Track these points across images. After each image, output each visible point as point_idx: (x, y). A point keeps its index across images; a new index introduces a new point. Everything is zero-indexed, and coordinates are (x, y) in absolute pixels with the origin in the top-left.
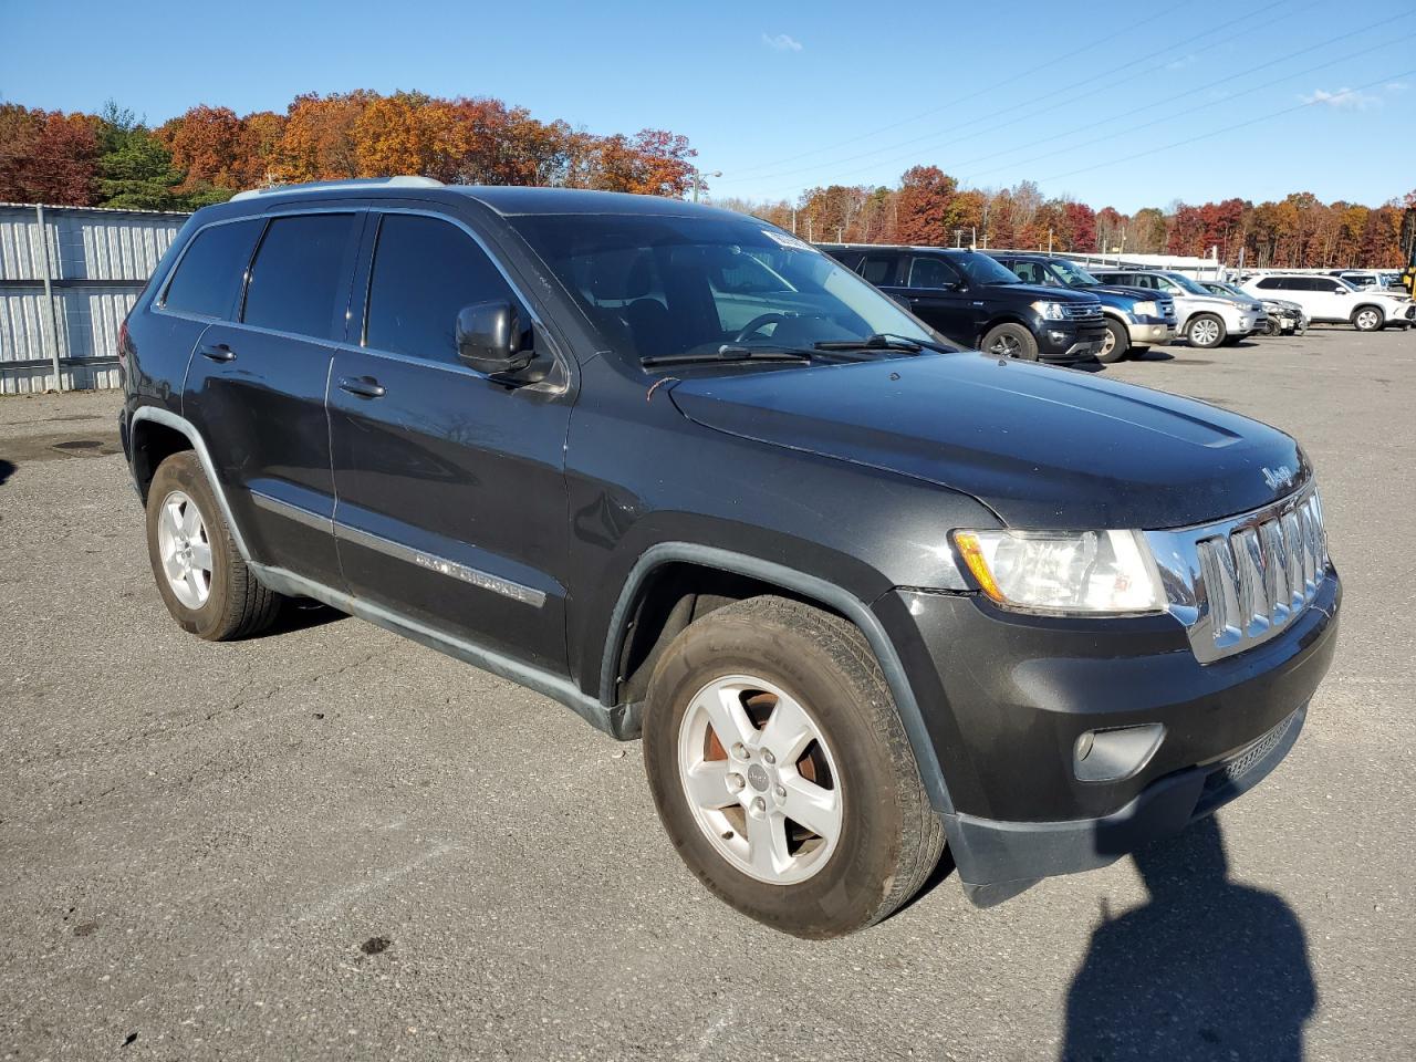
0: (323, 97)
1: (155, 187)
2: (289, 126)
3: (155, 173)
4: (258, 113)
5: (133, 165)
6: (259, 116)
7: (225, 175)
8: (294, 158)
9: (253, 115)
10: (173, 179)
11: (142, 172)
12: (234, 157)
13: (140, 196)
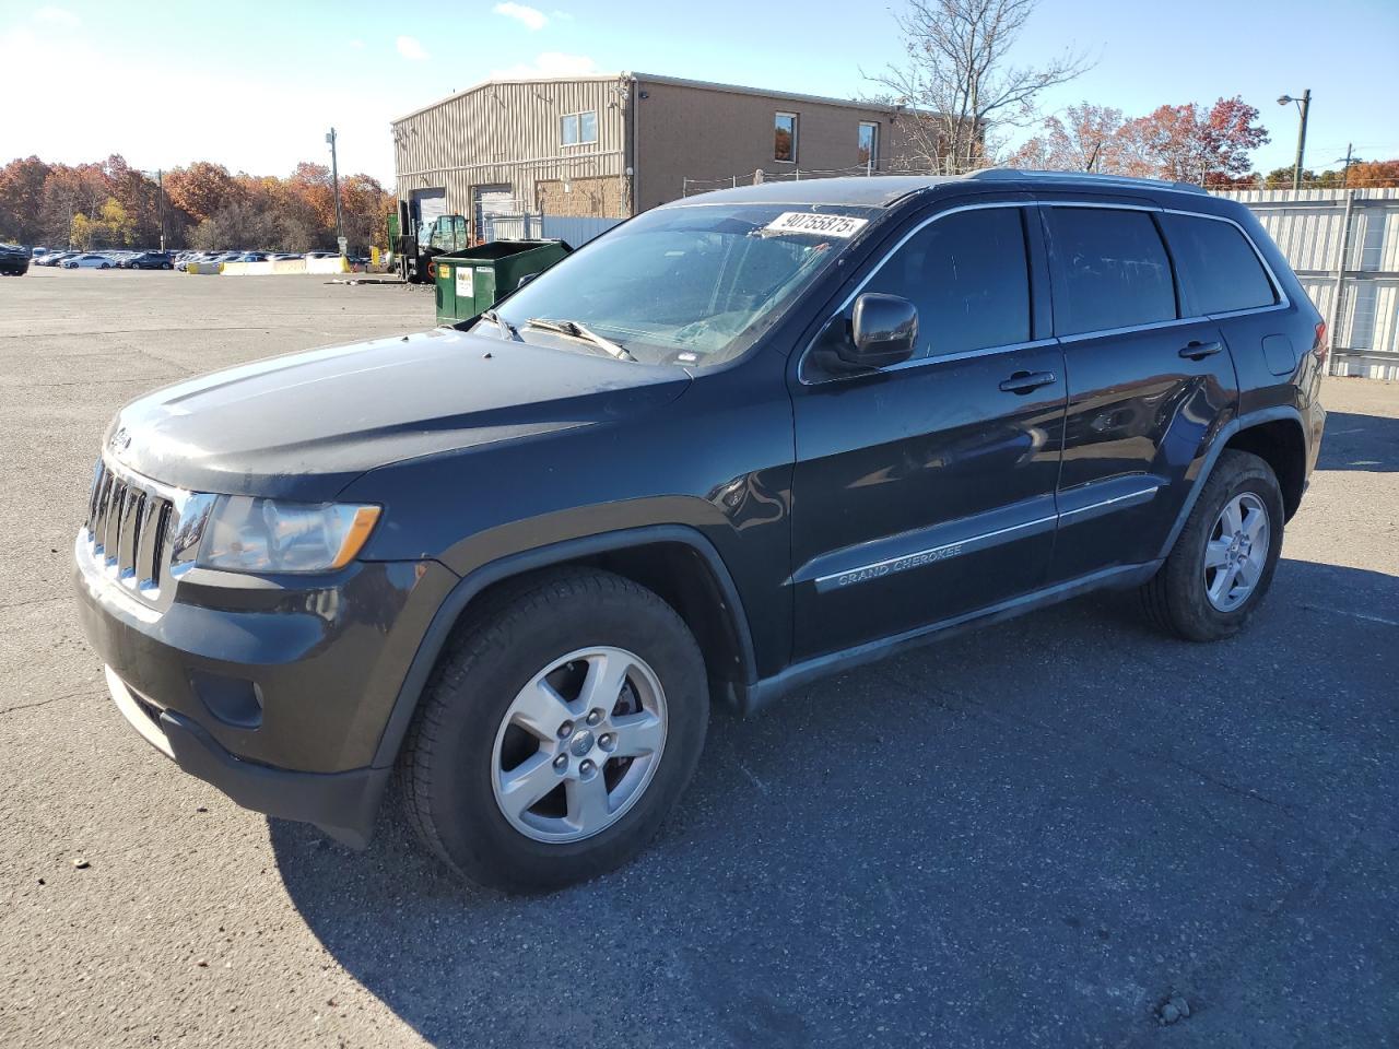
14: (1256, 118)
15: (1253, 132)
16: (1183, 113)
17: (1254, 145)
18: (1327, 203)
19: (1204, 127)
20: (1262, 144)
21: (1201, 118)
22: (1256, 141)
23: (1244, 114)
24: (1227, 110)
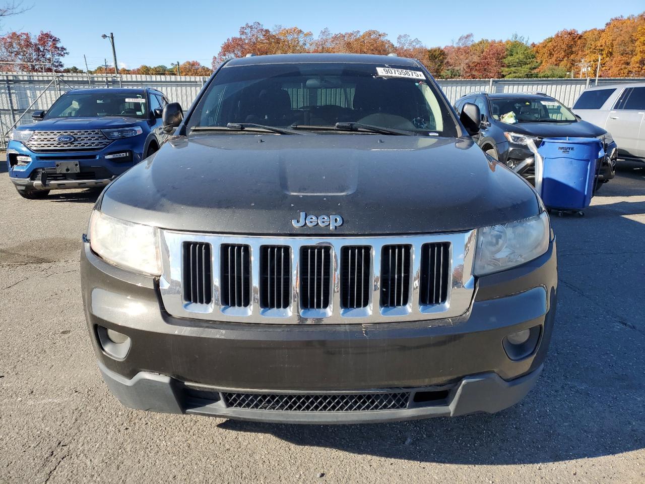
0: (625, 17)
1: (525, 69)
2: (603, 34)
3: (526, 64)
4: (588, 30)
5: (517, 60)
6: (590, 31)
7: (566, 62)
8: (602, 50)
9: (585, 32)
10: (533, 66)
11: (521, 63)
12: (572, 53)
13: (517, 75)
14: (60, 42)
15: (60, 49)
16: (24, 37)
17: (62, 55)
18: (193, 82)
19: (36, 45)
20: (66, 55)
21: (34, 40)
22: (62, 53)
23: (54, 40)
24: (45, 38)
